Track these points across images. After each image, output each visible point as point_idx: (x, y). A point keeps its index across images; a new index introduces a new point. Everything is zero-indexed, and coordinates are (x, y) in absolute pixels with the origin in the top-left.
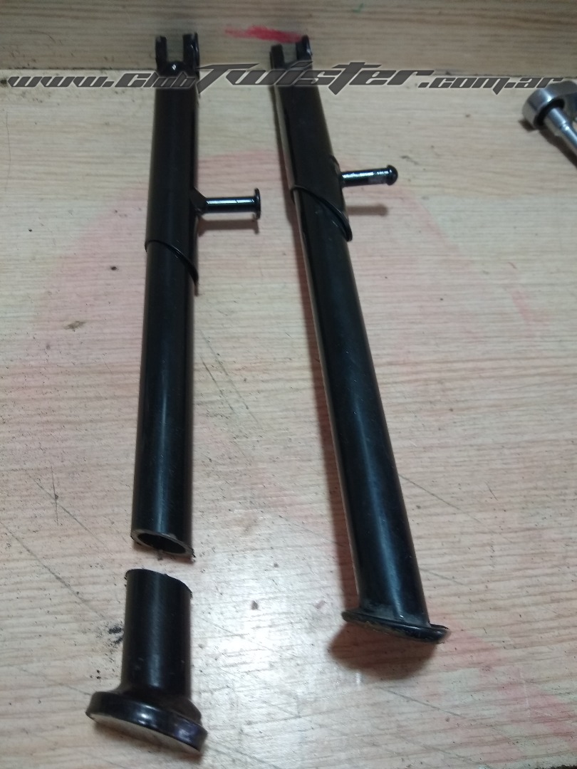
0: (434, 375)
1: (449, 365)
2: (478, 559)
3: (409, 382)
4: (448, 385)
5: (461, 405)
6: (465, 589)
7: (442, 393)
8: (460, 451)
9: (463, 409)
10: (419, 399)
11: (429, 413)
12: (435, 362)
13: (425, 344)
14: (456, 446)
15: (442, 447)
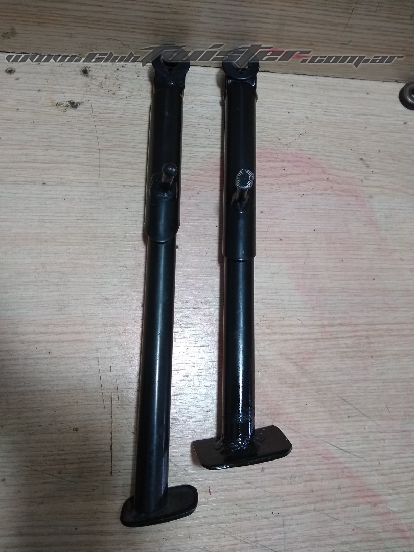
0: (365, 333)
1: (374, 326)
2: (376, 447)
3: (350, 337)
4: (372, 340)
5: (378, 353)
6: (368, 464)
7: (368, 345)
8: (373, 383)
9: (378, 357)
10: (355, 349)
11: (360, 359)
12: (366, 324)
13: (361, 311)
14: (372, 380)
15: (364, 381)
